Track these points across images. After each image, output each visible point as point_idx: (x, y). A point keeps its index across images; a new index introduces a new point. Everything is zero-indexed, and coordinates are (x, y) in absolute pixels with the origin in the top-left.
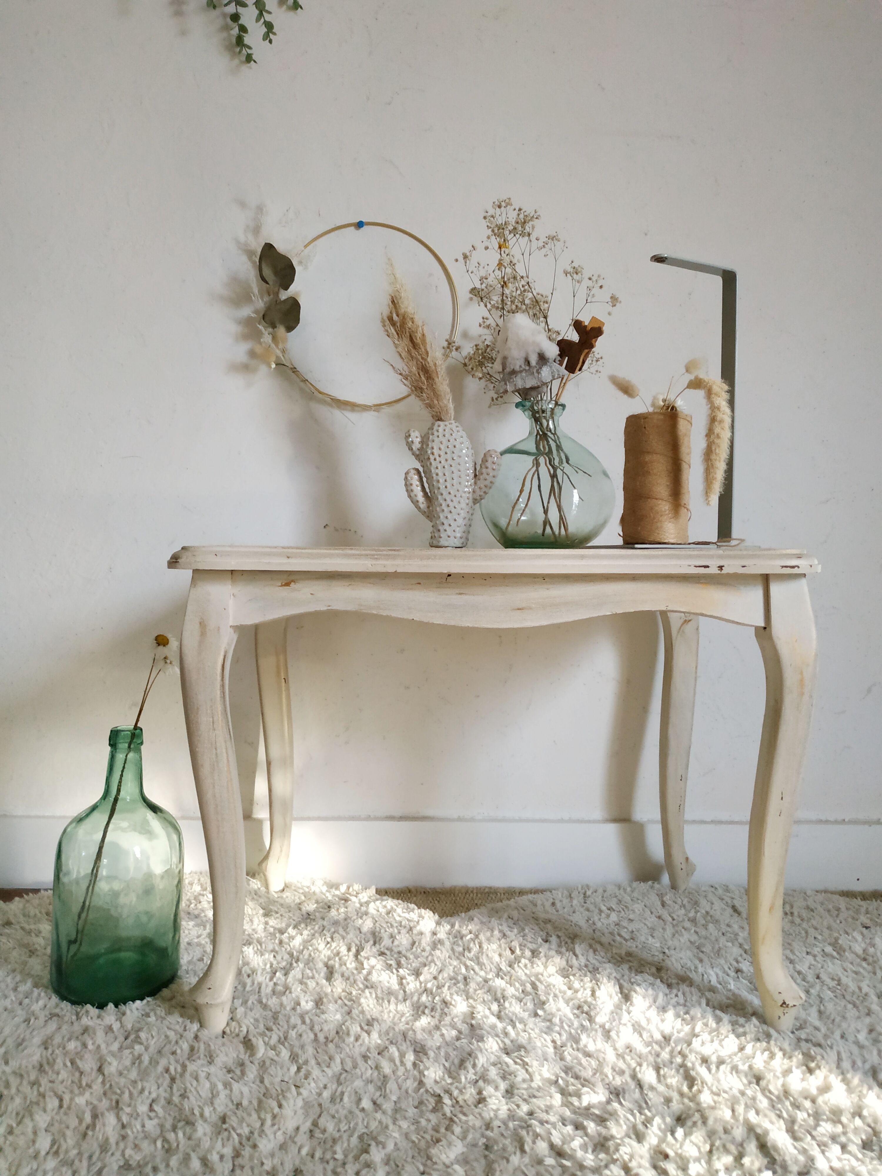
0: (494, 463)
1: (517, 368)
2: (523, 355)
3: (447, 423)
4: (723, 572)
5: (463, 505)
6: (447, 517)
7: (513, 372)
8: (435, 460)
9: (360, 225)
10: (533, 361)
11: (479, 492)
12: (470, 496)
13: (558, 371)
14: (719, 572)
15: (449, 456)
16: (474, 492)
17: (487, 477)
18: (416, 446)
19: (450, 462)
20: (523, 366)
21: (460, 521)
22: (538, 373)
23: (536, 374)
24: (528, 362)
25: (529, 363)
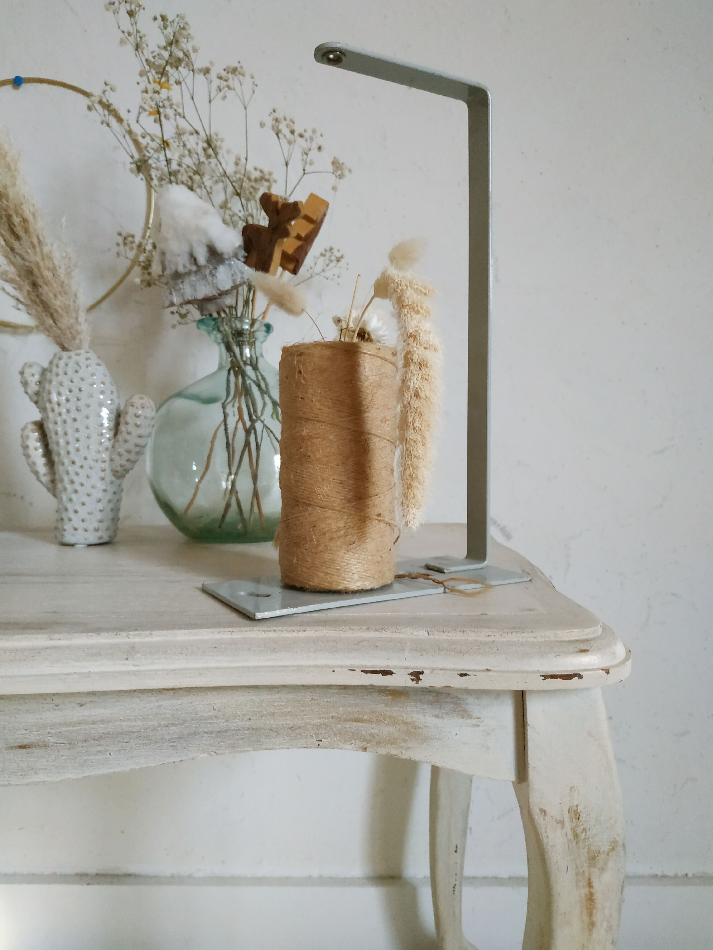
0: (137, 416)
1: (181, 269)
2: (185, 248)
3: (72, 354)
4: (421, 684)
5: (95, 480)
6: (71, 500)
7: (177, 276)
8: (53, 410)
9: (17, 82)
10: (202, 256)
11: (119, 461)
12: (106, 465)
13: (242, 272)
14: (413, 684)
15: (71, 406)
16: (112, 460)
17: (128, 437)
18: (33, 387)
19: (73, 414)
20: (188, 266)
21: (92, 505)
22: (213, 276)
23: (209, 278)
24: (193, 259)
25: (195, 260)
